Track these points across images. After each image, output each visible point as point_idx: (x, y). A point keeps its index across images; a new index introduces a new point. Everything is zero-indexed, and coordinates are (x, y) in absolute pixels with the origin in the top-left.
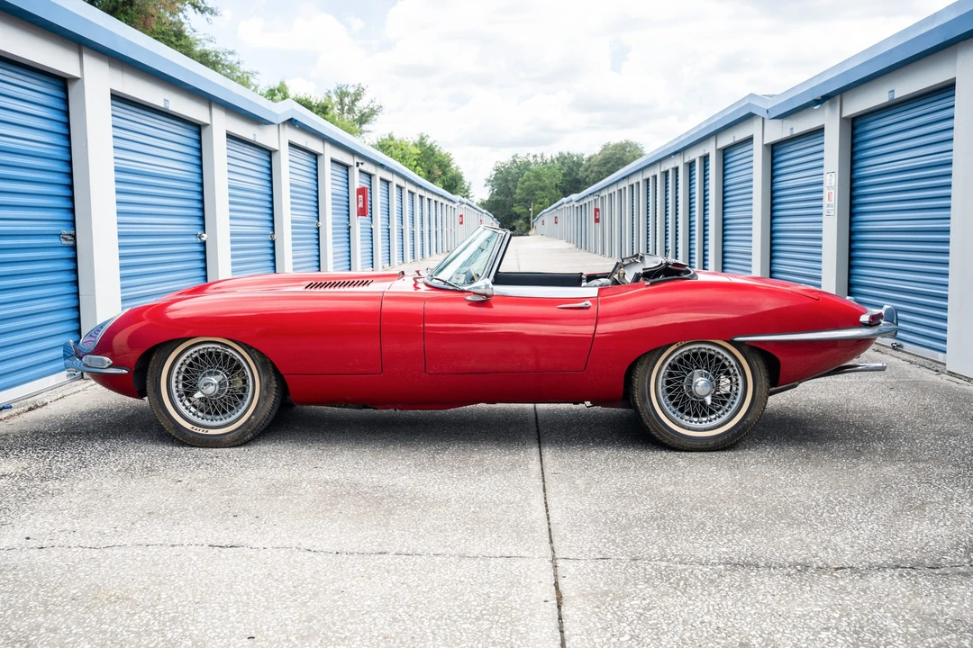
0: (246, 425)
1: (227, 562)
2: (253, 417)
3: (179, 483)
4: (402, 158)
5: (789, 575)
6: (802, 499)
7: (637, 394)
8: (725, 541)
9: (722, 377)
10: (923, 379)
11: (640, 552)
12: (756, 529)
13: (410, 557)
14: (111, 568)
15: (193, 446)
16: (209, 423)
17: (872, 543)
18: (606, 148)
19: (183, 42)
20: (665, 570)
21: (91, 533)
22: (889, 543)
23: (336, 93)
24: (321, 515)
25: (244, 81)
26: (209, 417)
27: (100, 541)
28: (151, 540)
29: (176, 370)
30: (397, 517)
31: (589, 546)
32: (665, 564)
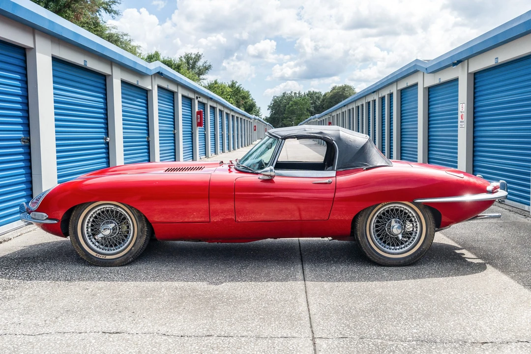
0: (129, 253)
1: (113, 343)
2: (133, 248)
3: (87, 290)
4: (222, 94)
5: (455, 348)
6: (458, 297)
7: (359, 233)
8: (415, 325)
9: (408, 223)
10: (518, 221)
11: (364, 333)
12: (433, 316)
13: (226, 338)
14: (41, 349)
15: (97, 266)
16: (107, 252)
17: (502, 325)
18: (334, 88)
19: (98, 28)
20: (381, 345)
21: (30, 325)
22: (512, 325)
23: (185, 57)
24: (172, 311)
25: (133, 51)
26: (106, 248)
27: (35, 330)
28: (67, 329)
29: (87, 220)
30: (218, 311)
31: (334, 329)
32: (380, 341)
